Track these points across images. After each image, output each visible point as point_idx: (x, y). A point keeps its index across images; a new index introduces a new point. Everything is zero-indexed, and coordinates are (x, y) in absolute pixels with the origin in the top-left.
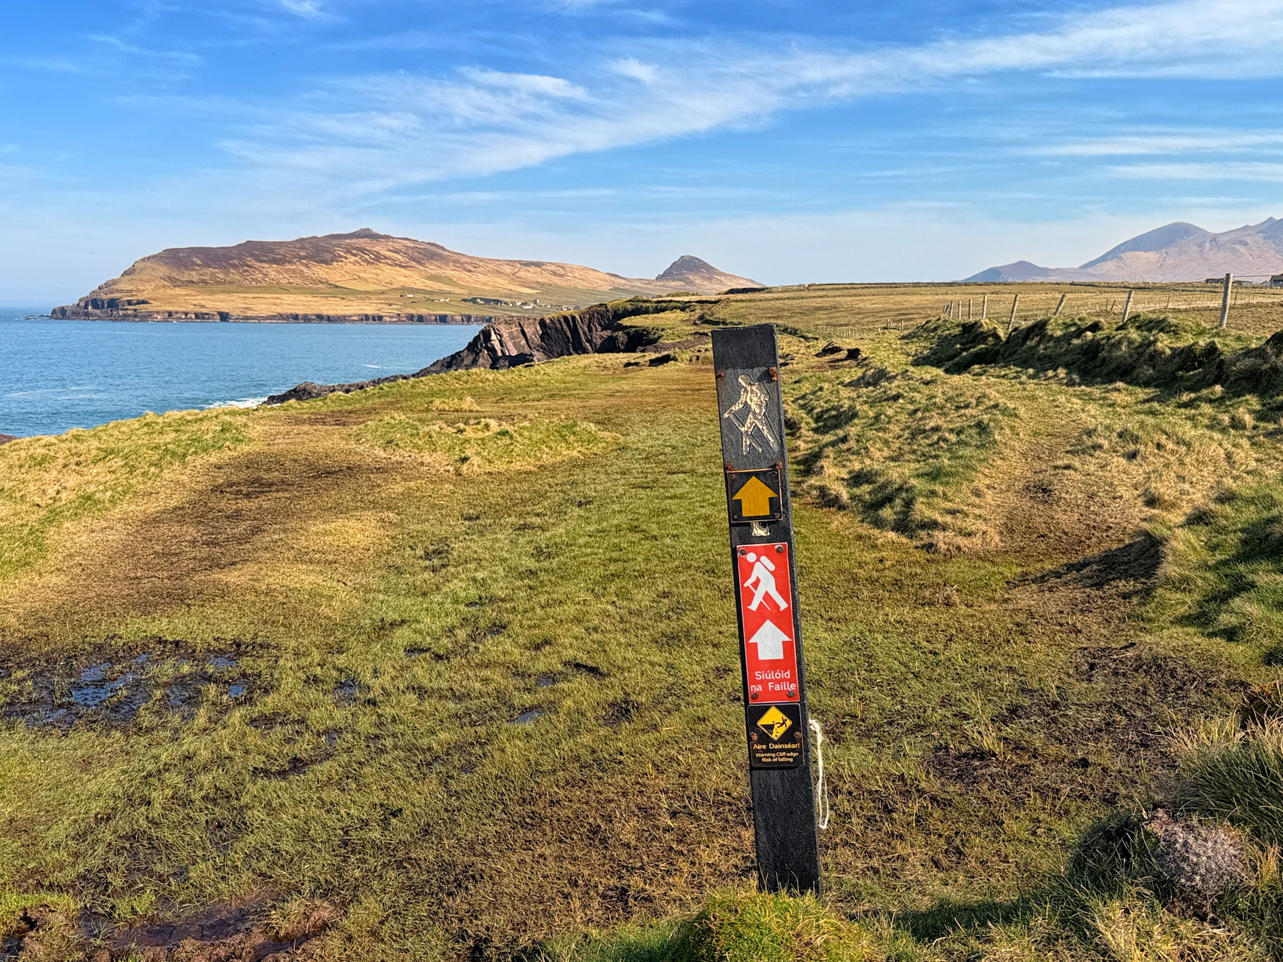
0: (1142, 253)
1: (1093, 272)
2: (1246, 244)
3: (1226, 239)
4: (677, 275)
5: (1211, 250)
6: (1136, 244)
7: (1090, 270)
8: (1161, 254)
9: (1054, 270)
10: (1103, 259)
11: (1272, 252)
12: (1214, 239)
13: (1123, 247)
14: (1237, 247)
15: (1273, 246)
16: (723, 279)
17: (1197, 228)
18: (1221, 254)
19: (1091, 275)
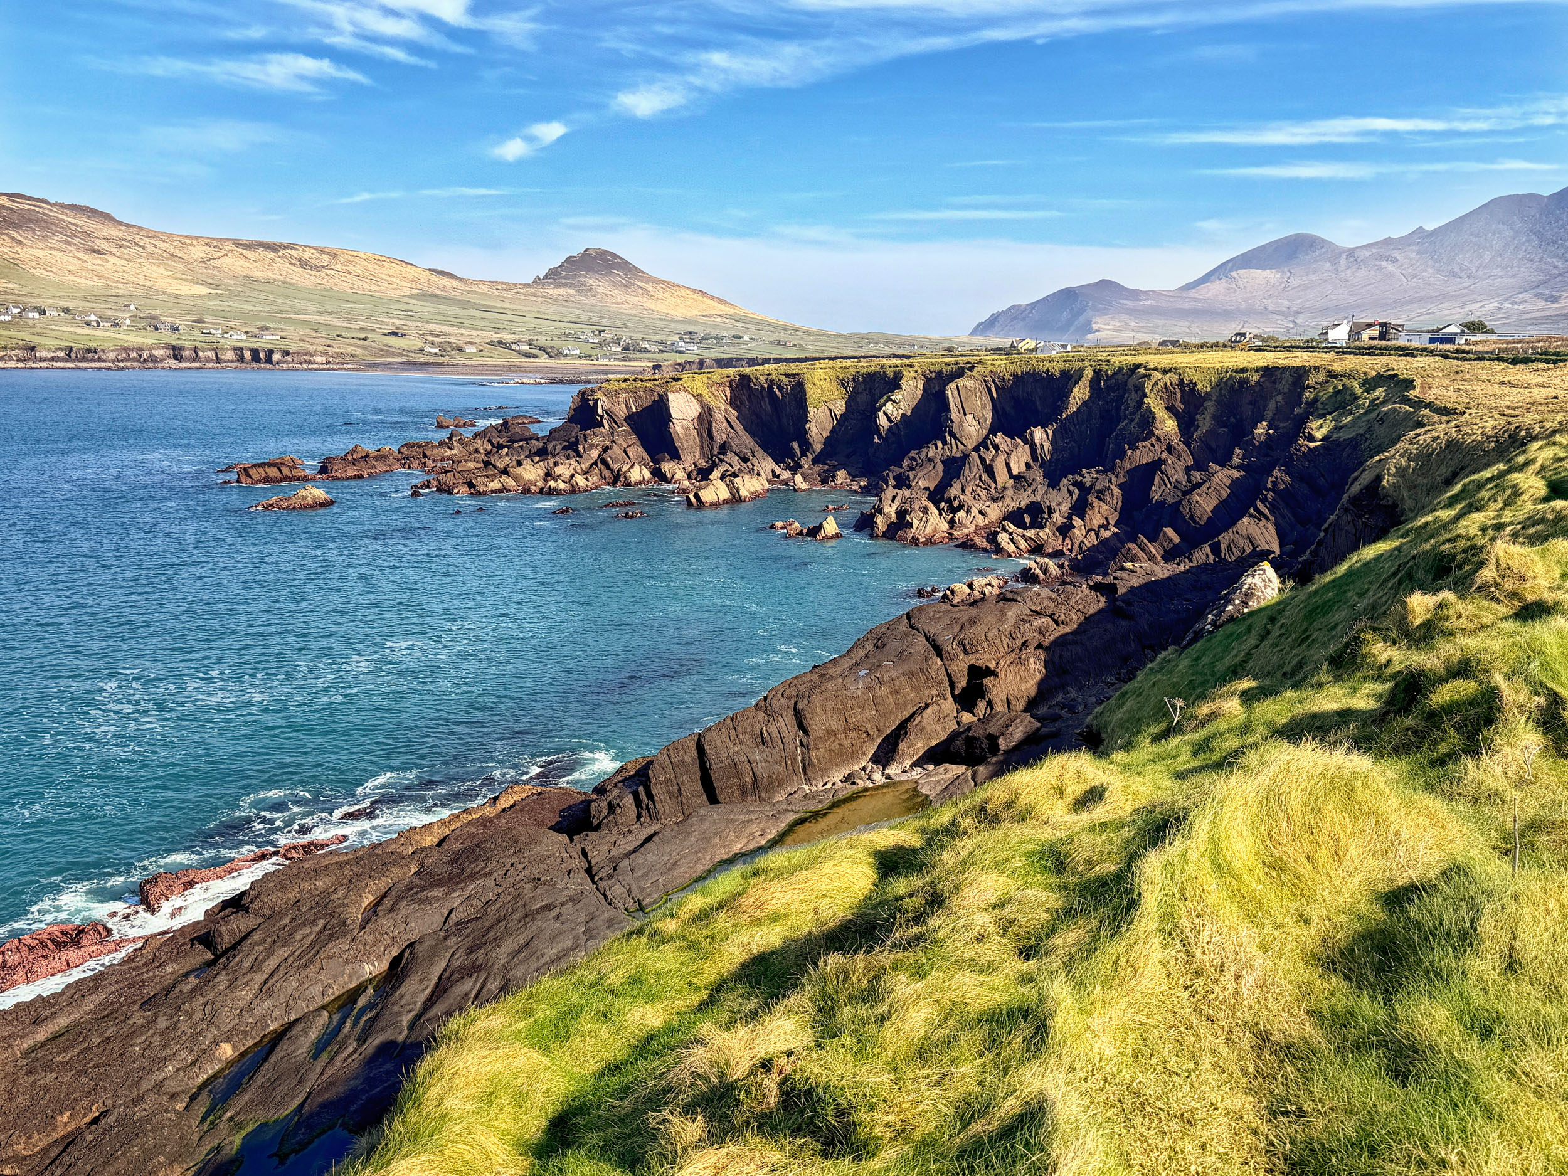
0: (1259, 271)
1: (1196, 295)
2: (1394, 261)
3: (1368, 253)
4: (565, 278)
5: (1349, 268)
6: (1246, 260)
7: (1192, 293)
8: (1283, 273)
9: (1146, 293)
10: (1206, 279)
11: (1430, 271)
12: (1351, 252)
13: (1230, 265)
14: (1384, 263)
15: (1430, 263)
16: (650, 287)
17: (1323, 241)
18: (1362, 273)
19: (1195, 299)
